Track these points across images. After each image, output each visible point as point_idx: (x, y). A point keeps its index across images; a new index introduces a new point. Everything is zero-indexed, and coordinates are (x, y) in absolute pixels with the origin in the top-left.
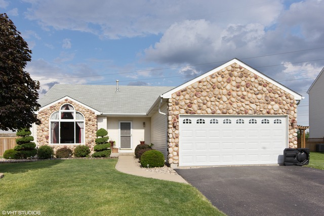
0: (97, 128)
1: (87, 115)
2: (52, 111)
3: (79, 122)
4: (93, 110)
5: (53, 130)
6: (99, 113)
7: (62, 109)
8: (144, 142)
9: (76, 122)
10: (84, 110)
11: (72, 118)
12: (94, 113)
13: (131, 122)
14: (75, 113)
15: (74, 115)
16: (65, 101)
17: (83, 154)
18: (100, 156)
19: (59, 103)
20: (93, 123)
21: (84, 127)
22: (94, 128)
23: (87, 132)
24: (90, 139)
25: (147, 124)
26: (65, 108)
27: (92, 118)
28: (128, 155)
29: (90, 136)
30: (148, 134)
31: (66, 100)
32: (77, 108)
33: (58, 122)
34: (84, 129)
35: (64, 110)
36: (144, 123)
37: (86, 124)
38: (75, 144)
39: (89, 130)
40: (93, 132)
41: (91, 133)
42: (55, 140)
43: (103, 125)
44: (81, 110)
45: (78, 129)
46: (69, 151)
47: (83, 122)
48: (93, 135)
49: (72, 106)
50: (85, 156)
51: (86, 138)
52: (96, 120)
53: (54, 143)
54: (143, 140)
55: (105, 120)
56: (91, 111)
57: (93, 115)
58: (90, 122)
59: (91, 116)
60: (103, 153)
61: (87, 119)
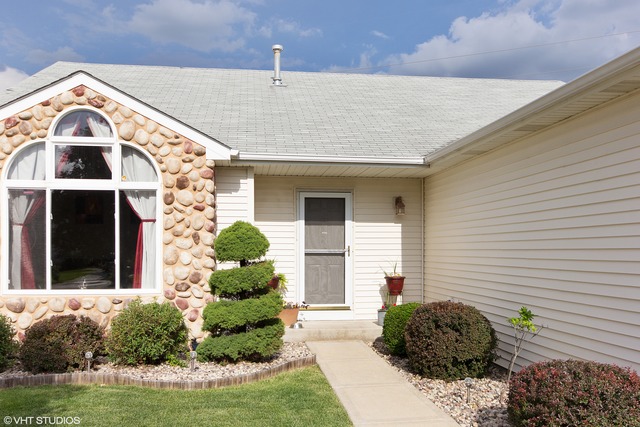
0: (214, 220)
1: (173, 162)
2: (16, 139)
3: (138, 194)
4: (200, 141)
5: (18, 230)
6: (224, 155)
7: (58, 132)
8: (401, 279)
9: (123, 194)
10: (157, 138)
11: (106, 174)
12: (200, 154)
13: (347, 197)
14: (117, 151)
15: (114, 159)
16: (72, 97)
17: (154, 350)
18: (235, 356)
19: (46, 104)
20: (198, 196)
21: (160, 217)
22: (200, 220)
23: (169, 236)
24: (183, 272)
25: (410, 205)
26: (73, 129)
27: (194, 174)
28: (342, 336)
29: (186, 257)
30: (416, 247)
31: (79, 92)
32: (125, 129)
33: (42, 193)
34: (159, 225)
35: (69, 139)
36: (399, 202)
37: (169, 200)
38: (118, 292)
39: (179, 228)
40: (196, 238)
41: (190, 241)
42: (30, 270)
43: (238, 205)
44: (142, 136)
45: (132, 222)
46: (88, 331)
47: (153, 193)
48: (196, 249)
49: (102, 120)
50: (160, 360)
51: (168, 263)
52: (210, 184)
53: (24, 286)
54: (399, 272)
55: (248, 185)
56: (189, 142)
57: (197, 160)
58: (186, 195)
59: (187, 167)
60: (250, 340)
61: (172, 179)
